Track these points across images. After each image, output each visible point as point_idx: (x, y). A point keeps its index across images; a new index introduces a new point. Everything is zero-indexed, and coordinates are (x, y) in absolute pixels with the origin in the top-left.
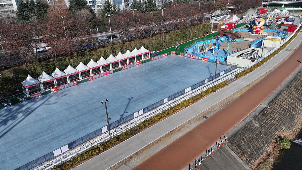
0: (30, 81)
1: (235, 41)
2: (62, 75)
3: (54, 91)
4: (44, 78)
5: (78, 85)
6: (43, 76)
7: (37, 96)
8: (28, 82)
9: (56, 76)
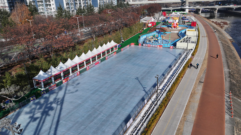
0: (44, 75)
1: (166, 34)
2: (66, 67)
3: (65, 82)
4: (54, 72)
5: (81, 75)
6: (52, 70)
7: (53, 88)
8: (43, 76)
9: (62, 69)
